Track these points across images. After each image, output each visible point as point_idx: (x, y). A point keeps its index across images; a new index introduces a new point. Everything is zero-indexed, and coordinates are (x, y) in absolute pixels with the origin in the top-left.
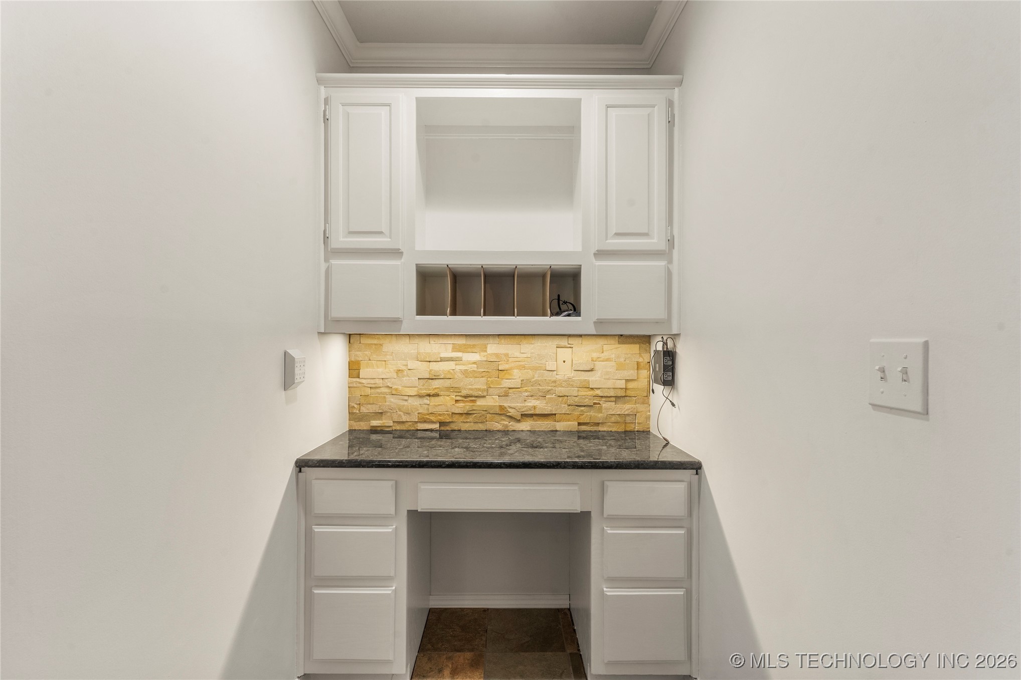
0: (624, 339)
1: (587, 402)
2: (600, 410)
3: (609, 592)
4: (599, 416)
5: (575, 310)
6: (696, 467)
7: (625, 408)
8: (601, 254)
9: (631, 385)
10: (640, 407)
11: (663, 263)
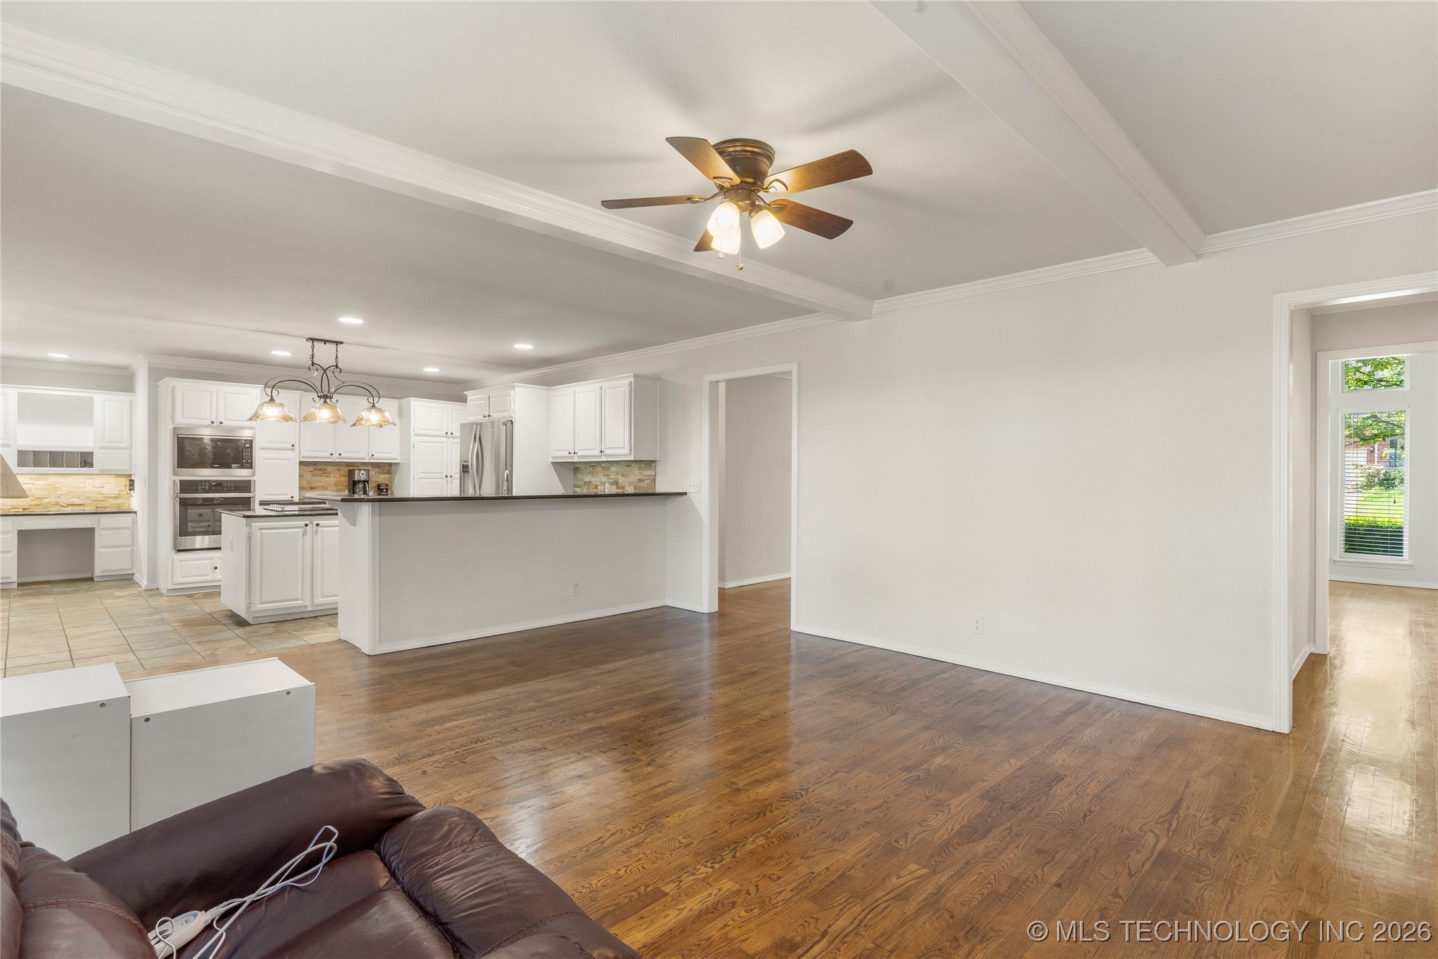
0: (117, 475)
1: (100, 499)
2: (107, 502)
3: (101, 550)
4: (107, 504)
5: (91, 466)
6: (135, 512)
7: (119, 501)
8: (101, 448)
9: (121, 493)
10: (127, 501)
11: (128, 451)
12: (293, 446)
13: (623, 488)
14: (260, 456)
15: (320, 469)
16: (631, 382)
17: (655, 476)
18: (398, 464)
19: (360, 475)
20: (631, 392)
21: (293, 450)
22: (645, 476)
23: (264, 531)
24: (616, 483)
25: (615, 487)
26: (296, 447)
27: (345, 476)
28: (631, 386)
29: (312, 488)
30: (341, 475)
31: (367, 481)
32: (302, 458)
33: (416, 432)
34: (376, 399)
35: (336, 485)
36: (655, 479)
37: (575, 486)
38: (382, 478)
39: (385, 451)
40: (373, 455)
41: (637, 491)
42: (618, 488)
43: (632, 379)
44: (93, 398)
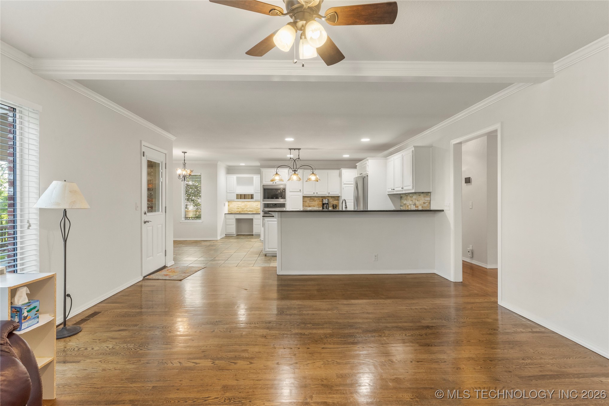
3: (255, 226)
5: (253, 199)
8: (255, 193)
12: (300, 190)
13: (418, 207)
14: (288, 194)
15: (312, 199)
16: (413, 151)
17: (430, 200)
18: (340, 196)
19: (325, 201)
20: (413, 156)
21: (301, 192)
22: (426, 200)
23: (269, 222)
24: (415, 204)
25: (414, 206)
26: (302, 190)
27: (321, 201)
28: (413, 152)
29: (309, 206)
30: (319, 201)
31: (328, 204)
32: (304, 194)
33: (344, 183)
34: (314, 170)
35: (318, 205)
36: (430, 202)
37: (401, 206)
38: (335, 202)
39: (334, 191)
40: (329, 193)
41: (423, 209)
42: (416, 207)
43: (413, 149)
44: (253, 177)
